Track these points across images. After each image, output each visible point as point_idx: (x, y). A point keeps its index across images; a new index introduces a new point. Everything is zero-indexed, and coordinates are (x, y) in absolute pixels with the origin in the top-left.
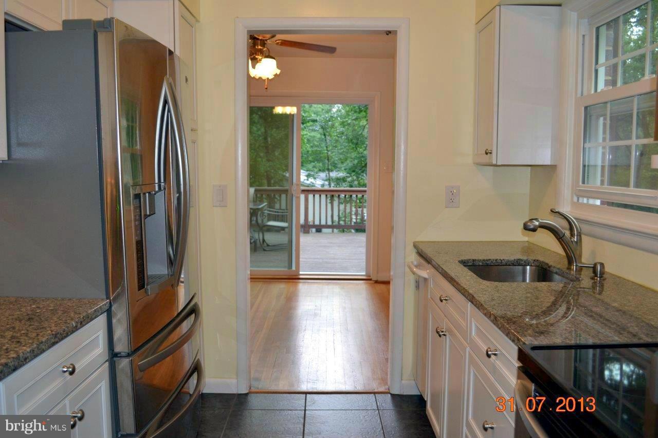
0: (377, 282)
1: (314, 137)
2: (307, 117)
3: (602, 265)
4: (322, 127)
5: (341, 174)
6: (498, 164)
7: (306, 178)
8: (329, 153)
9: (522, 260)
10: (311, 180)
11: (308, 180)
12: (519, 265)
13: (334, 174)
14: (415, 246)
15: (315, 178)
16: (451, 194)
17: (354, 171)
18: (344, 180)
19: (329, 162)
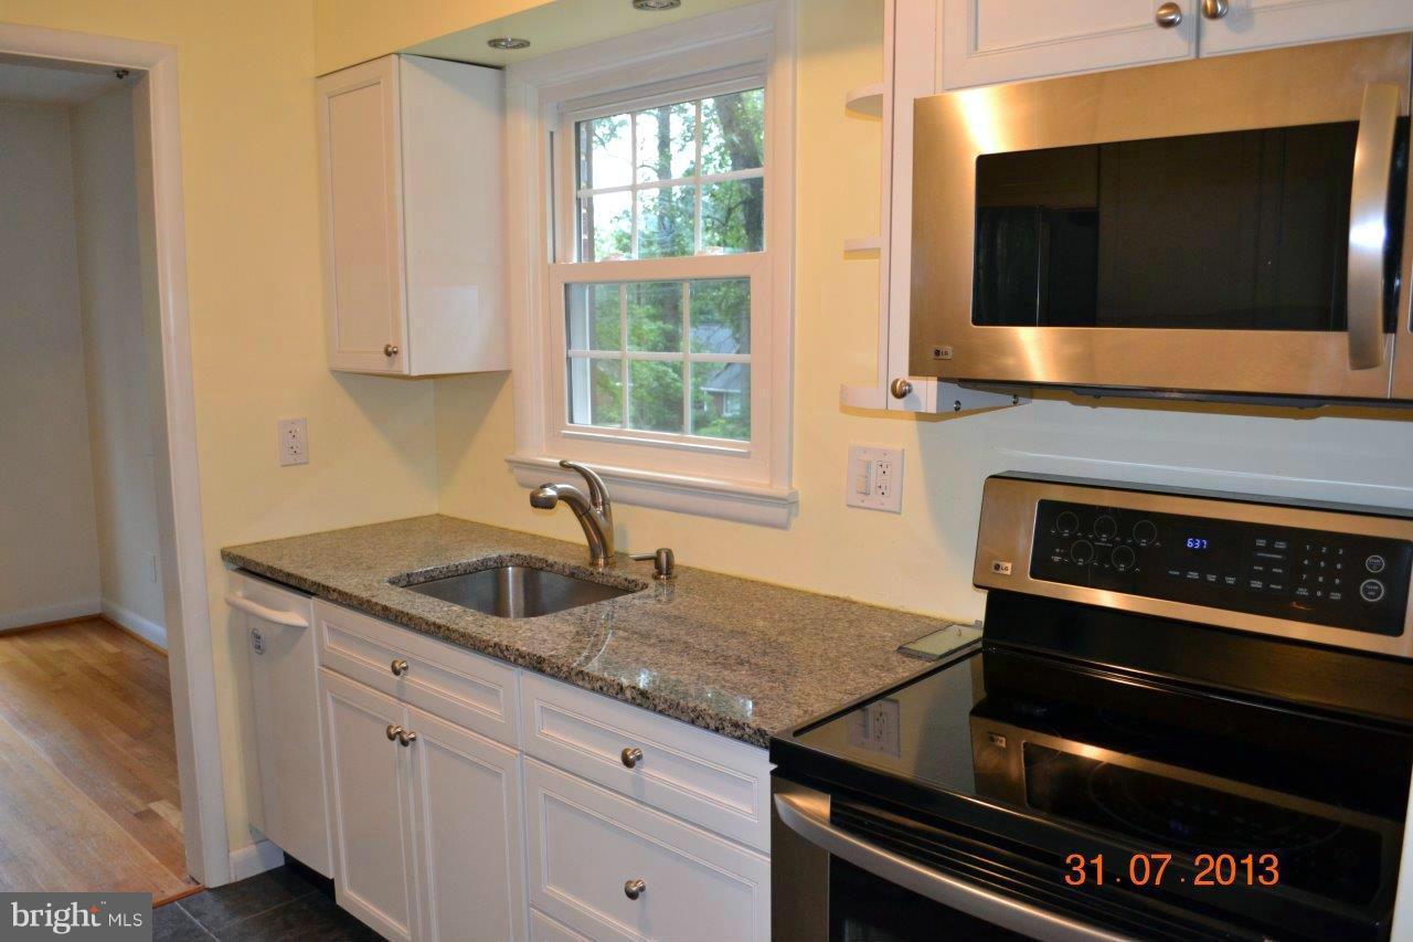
3: (669, 554)
6: (413, 374)
9: (490, 559)
12: (486, 569)
14: (228, 557)
16: (290, 436)
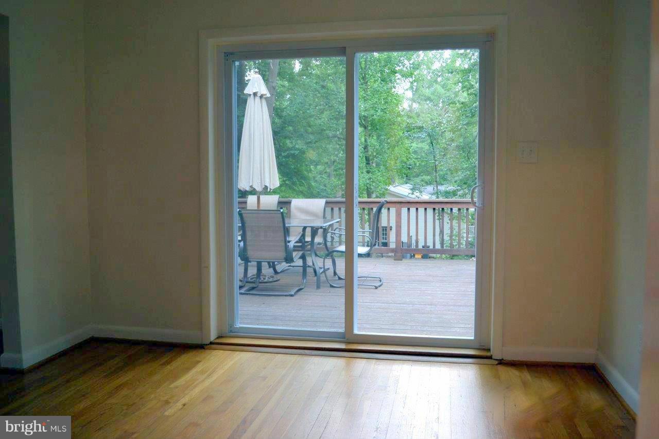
0: (501, 362)
1: (422, 148)
2: (412, 123)
4: (429, 135)
5: (451, 188)
7: (410, 192)
8: (437, 162)
10: (417, 194)
11: (413, 194)
13: (442, 188)
15: (421, 192)
17: (465, 183)
18: (454, 193)
19: (436, 173)
